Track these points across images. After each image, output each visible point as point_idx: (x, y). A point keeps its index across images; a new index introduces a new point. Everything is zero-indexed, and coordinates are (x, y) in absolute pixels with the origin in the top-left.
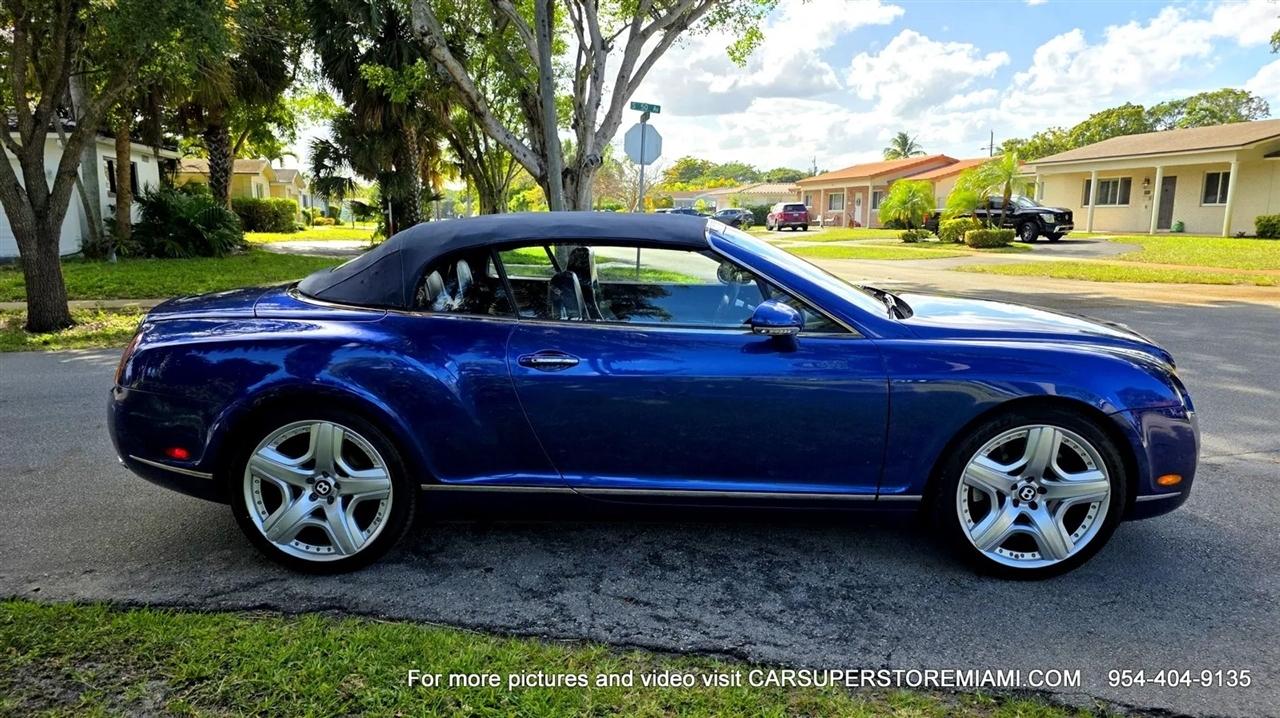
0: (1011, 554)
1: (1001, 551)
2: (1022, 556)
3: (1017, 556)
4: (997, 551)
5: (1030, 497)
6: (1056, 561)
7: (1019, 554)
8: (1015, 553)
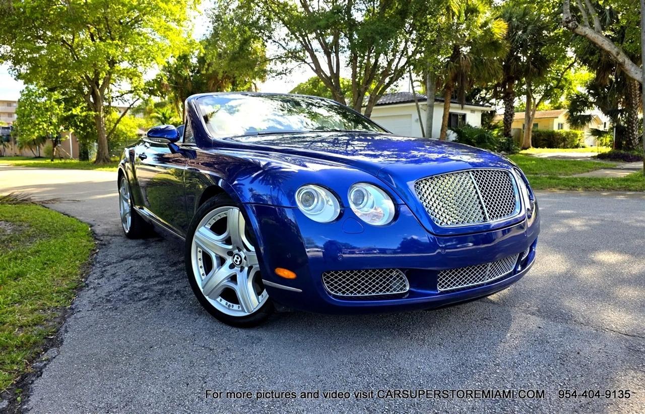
0: (226, 304)
1: (221, 300)
2: (233, 306)
3: (229, 306)
4: (219, 299)
5: (238, 263)
6: (248, 314)
7: (231, 304)
8: (229, 303)
